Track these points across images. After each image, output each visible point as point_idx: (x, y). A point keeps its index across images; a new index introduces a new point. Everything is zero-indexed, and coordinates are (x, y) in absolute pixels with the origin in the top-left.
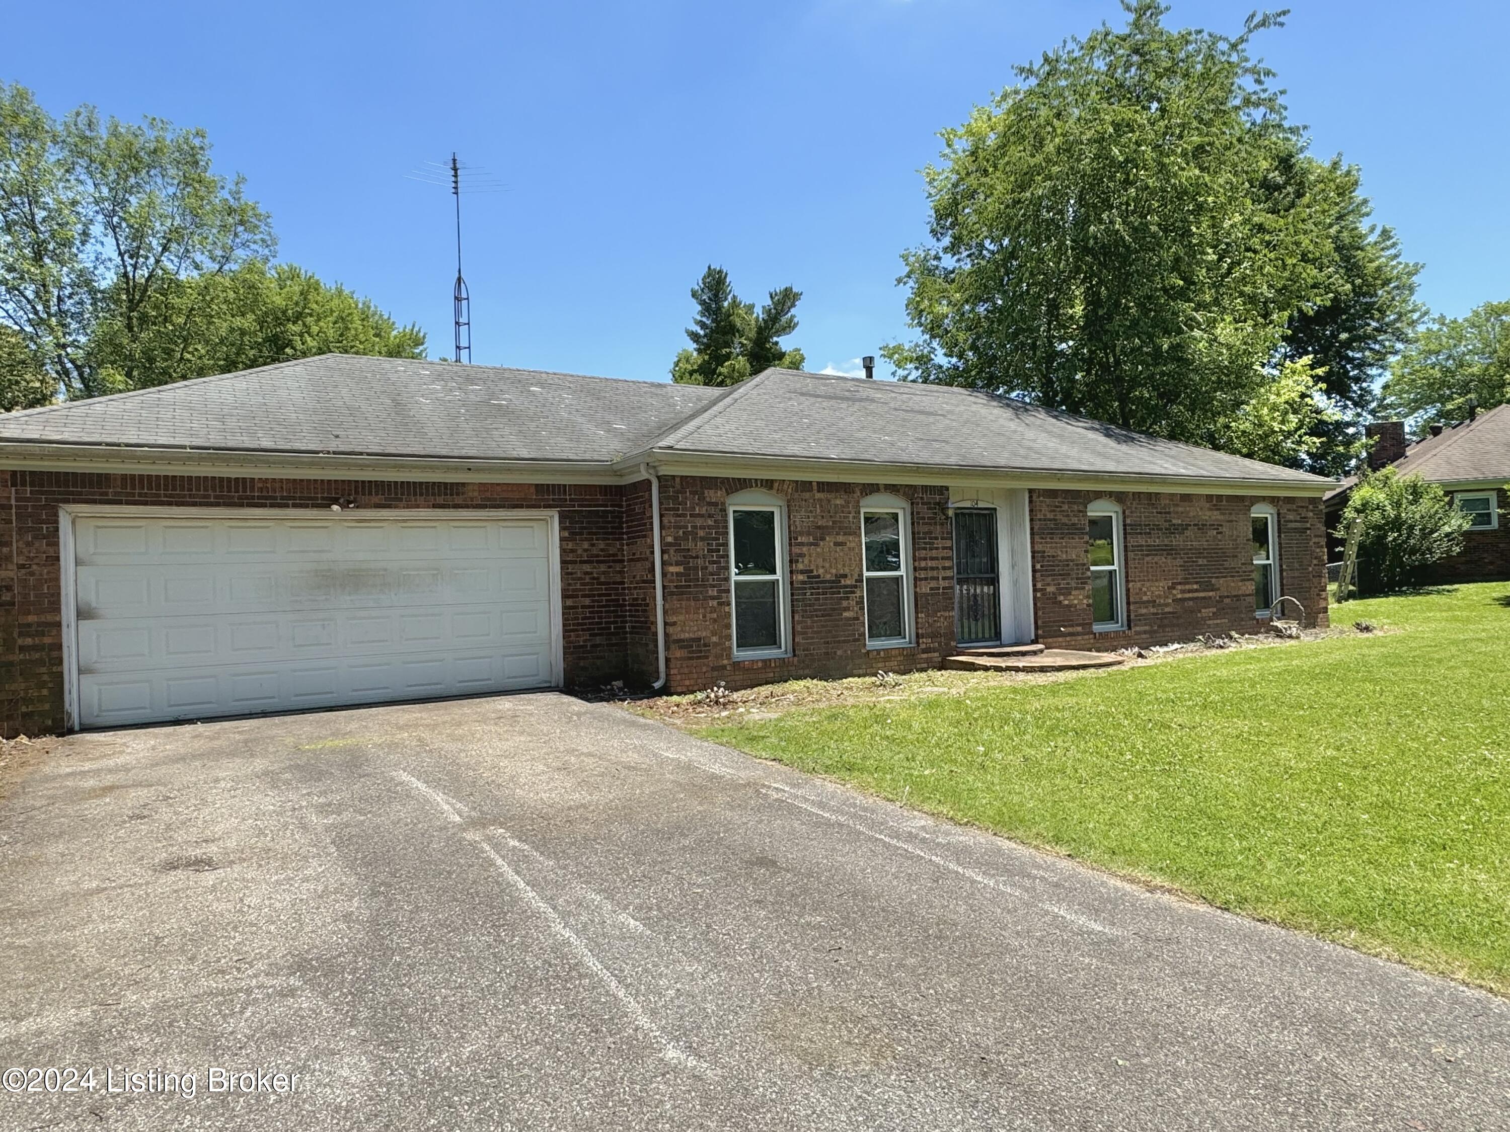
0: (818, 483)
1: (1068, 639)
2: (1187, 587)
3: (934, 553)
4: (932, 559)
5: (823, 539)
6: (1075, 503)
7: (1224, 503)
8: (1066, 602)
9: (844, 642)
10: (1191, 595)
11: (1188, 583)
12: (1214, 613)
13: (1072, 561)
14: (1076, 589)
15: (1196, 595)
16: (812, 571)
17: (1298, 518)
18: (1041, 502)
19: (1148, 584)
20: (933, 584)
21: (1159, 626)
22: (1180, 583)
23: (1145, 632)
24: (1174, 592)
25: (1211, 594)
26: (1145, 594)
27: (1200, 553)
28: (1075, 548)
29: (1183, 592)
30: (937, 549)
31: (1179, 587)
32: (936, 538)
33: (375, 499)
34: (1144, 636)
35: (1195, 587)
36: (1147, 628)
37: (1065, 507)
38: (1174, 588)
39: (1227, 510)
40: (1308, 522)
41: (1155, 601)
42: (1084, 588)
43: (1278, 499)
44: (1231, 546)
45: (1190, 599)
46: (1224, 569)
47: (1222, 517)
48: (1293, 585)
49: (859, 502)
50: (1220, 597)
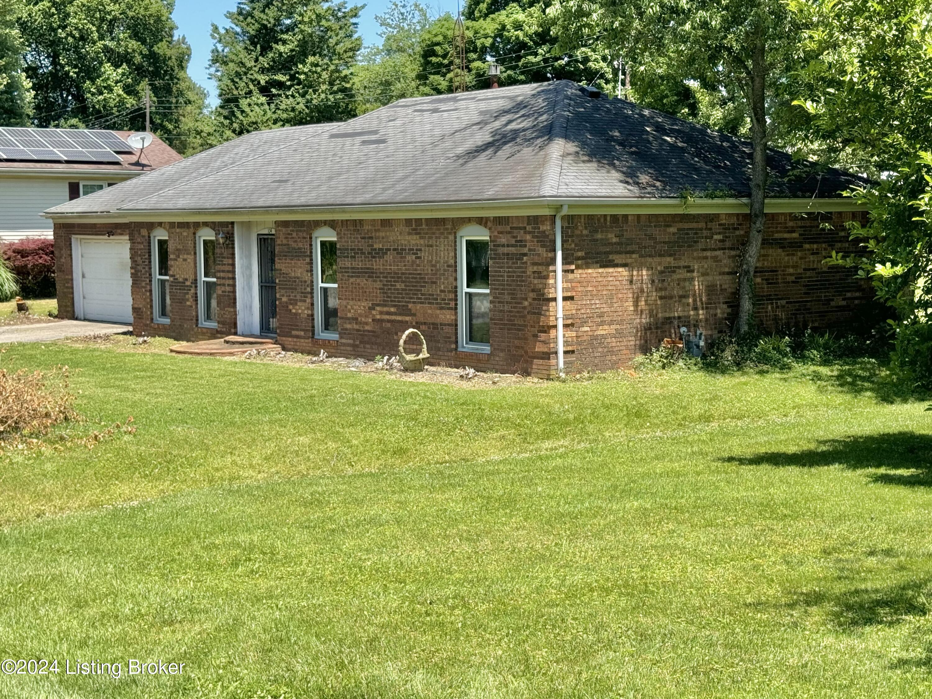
2: (385, 309)
3: (224, 268)
4: (223, 271)
5: (179, 257)
6: (301, 231)
7: (424, 226)
8: (294, 311)
9: (187, 319)
10: (389, 317)
11: (386, 306)
13: (298, 278)
14: (301, 301)
15: (393, 317)
16: (174, 275)
18: (280, 230)
19: (351, 303)
20: (223, 289)
21: (361, 342)
22: (378, 305)
23: (351, 345)
24: (374, 312)
25: (407, 318)
26: (350, 311)
27: (397, 277)
28: (299, 267)
29: (381, 313)
30: (225, 264)
31: (378, 308)
32: (225, 258)
34: (349, 348)
35: (392, 310)
36: (351, 341)
38: (374, 309)
39: (427, 234)
40: (525, 246)
41: (357, 319)
42: (305, 301)
43: (487, 219)
44: (430, 272)
45: (389, 321)
46: (422, 294)
47: (422, 242)
48: (501, 320)
49: (194, 234)
50: (417, 323)
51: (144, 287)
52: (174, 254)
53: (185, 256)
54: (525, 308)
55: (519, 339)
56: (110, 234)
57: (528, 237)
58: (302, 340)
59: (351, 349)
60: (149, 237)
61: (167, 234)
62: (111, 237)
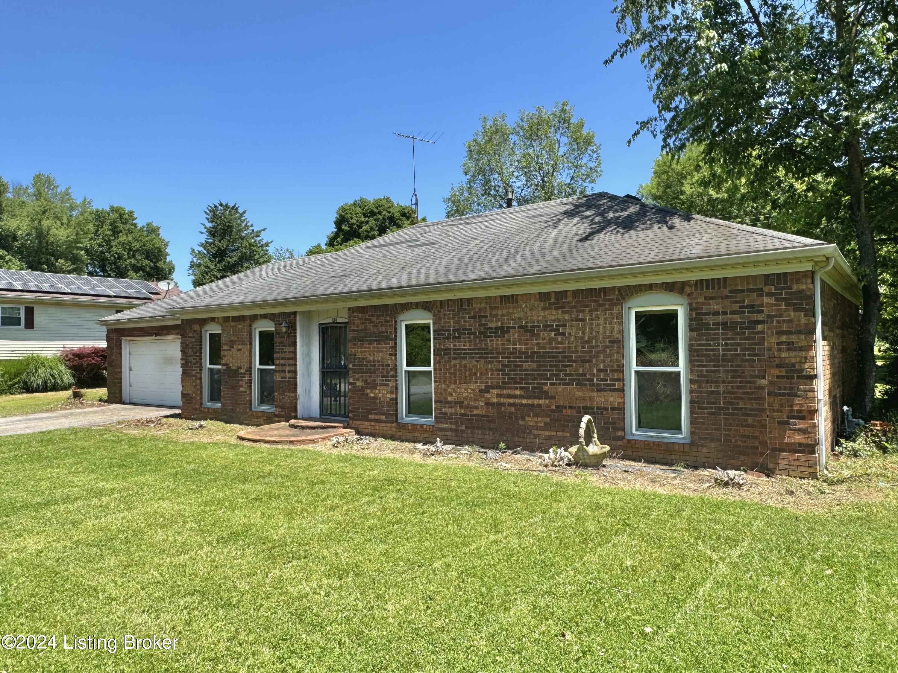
0: (233, 317)
1: (373, 424)
2: (505, 392)
3: (284, 355)
4: (283, 359)
5: (233, 347)
6: (383, 315)
7: (570, 299)
8: (372, 395)
9: (240, 404)
10: (511, 401)
11: (506, 388)
12: (546, 424)
13: (379, 362)
14: (382, 385)
15: (518, 401)
16: (227, 365)
17: (736, 307)
18: (355, 317)
19: (453, 386)
20: (282, 375)
21: (467, 427)
22: (493, 388)
23: (452, 430)
24: (487, 395)
25: (541, 402)
26: (451, 395)
27: (526, 357)
28: (382, 351)
29: (498, 396)
30: (285, 352)
31: (495, 391)
32: (285, 346)
33: (165, 332)
34: (449, 434)
35: (517, 392)
36: (453, 427)
37: (374, 319)
38: (488, 392)
39: (575, 307)
40: (762, 311)
41: (462, 403)
42: (388, 385)
43: (684, 284)
44: (580, 349)
45: (510, 405)
46: (566, 375)
47: (567, 316)
48: (714, 403)
49: (250, 326)
50: (557, 407)
51: (194, 376)
52: (227, 345)
53: (240, 347)
54: (761, 388)
55: (748, 426)
56: (157, 334)
57: (766, 300)
58: (383, 425)
59: (453, 434)
60: (201, 331)
61: (220, 328)
62: (158, 338)
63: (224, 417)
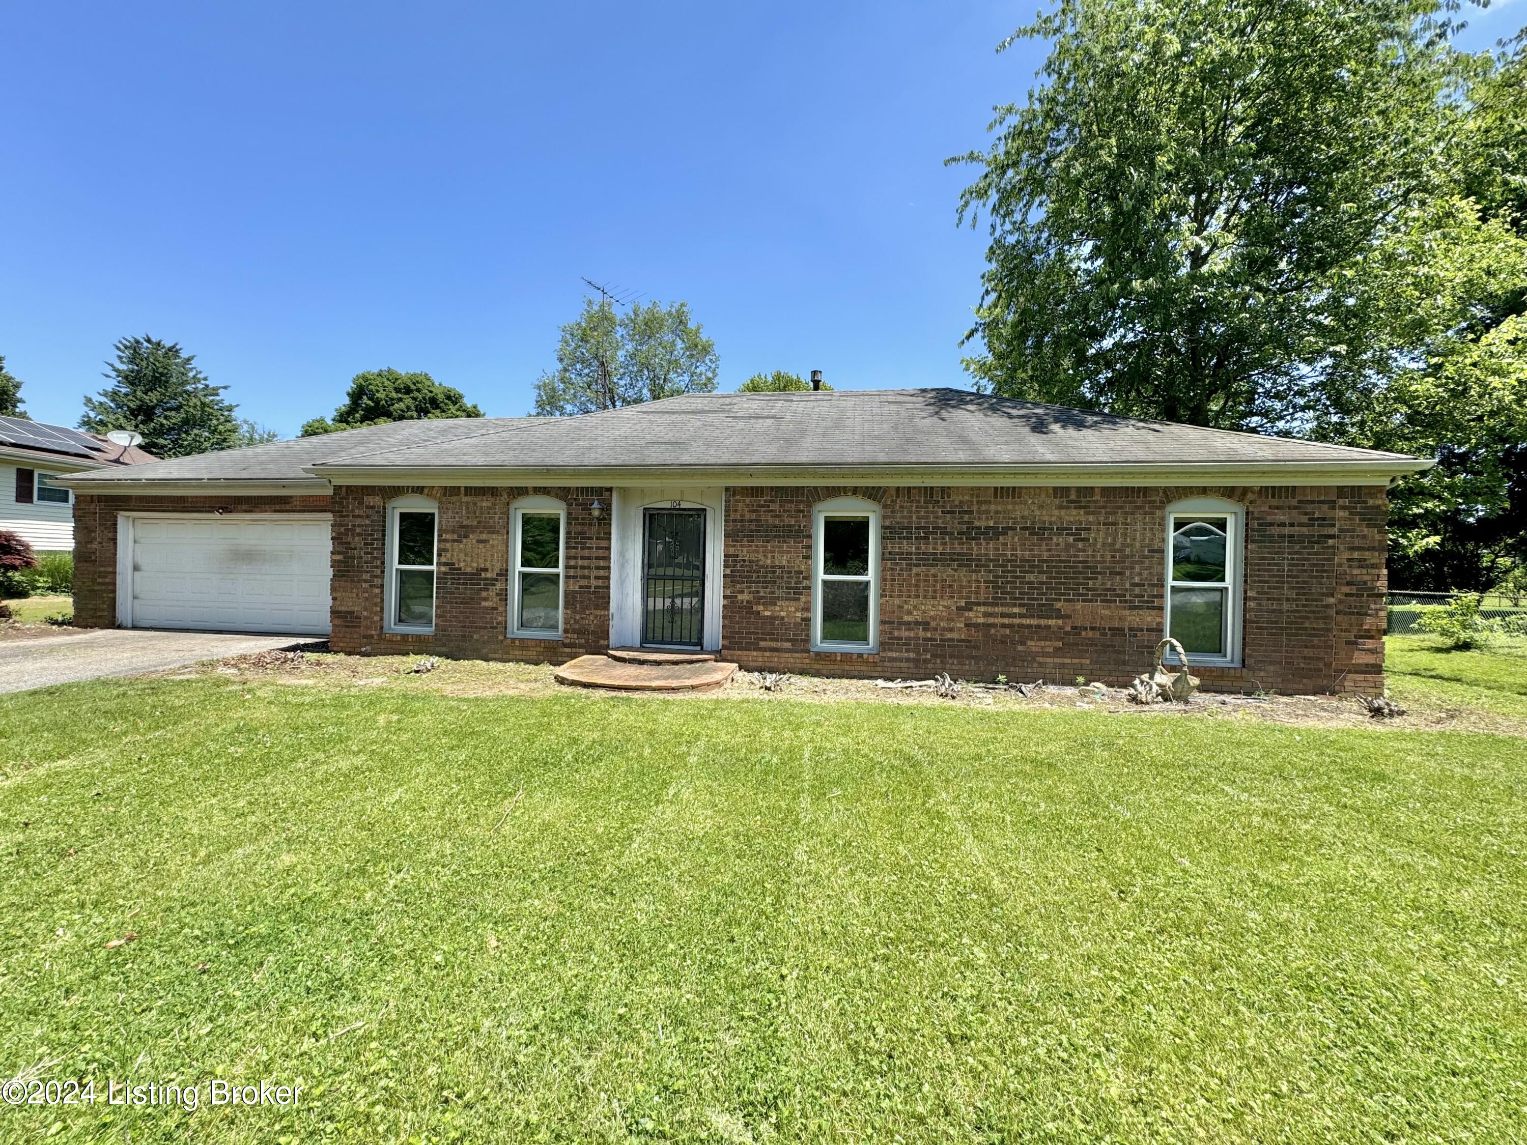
0: (466, 488)
1: (767, 654)
3: (586, 553)
4: (583, 558)
5: (466, 537)
7: (1097, 497)
8: (767, 613)
9: (481, 628)
10: (1006, 621)
11: (997, 605)
12: (1057, 649)
13: (781, 567)
14: (786, 599)
15: (1017, 621)
16: (453, 564)
17: (1304, 519)
18: (737, 501)
19: (913, 601)
20: (584, 582)
21: (934, 656)
22: (979, 604)
23: (908, 660)
24: (968, 614)
25: (1051, 622)
26: (909, 613)
27: (1031, 566)
28: (788, 552)
29: (986, 615)
30: (589, 548)
31: (982, 609)
32: (590, 538)
33: (244, 507)
34: (903, 665)
35: (1016, 610)
36: (912, 655)
37: (775, 507)
38: (971, 610)
39: (1104, 507)
40: (1334, 525)
41: (928, 623)
42: (799, 599)
43: (1245, 490)
44: (1108, 558)
45: (1004, 626)
46: (1088, 589)
47: (1091, 518)
48: (1276, 622)
49: (508, 504)
50: (1073, 628)
51: (366, 581)
52: (453, 532)
53: (484, 536)
54: (1328, 606)
55: (1313, 647)
56: (226, 510)
57: (1342, 514)
58: (787, 655)
59: (911, 665)
60: (384, 508)
61: (437, 505)
62: (225, 516)
63: (444, 649)
